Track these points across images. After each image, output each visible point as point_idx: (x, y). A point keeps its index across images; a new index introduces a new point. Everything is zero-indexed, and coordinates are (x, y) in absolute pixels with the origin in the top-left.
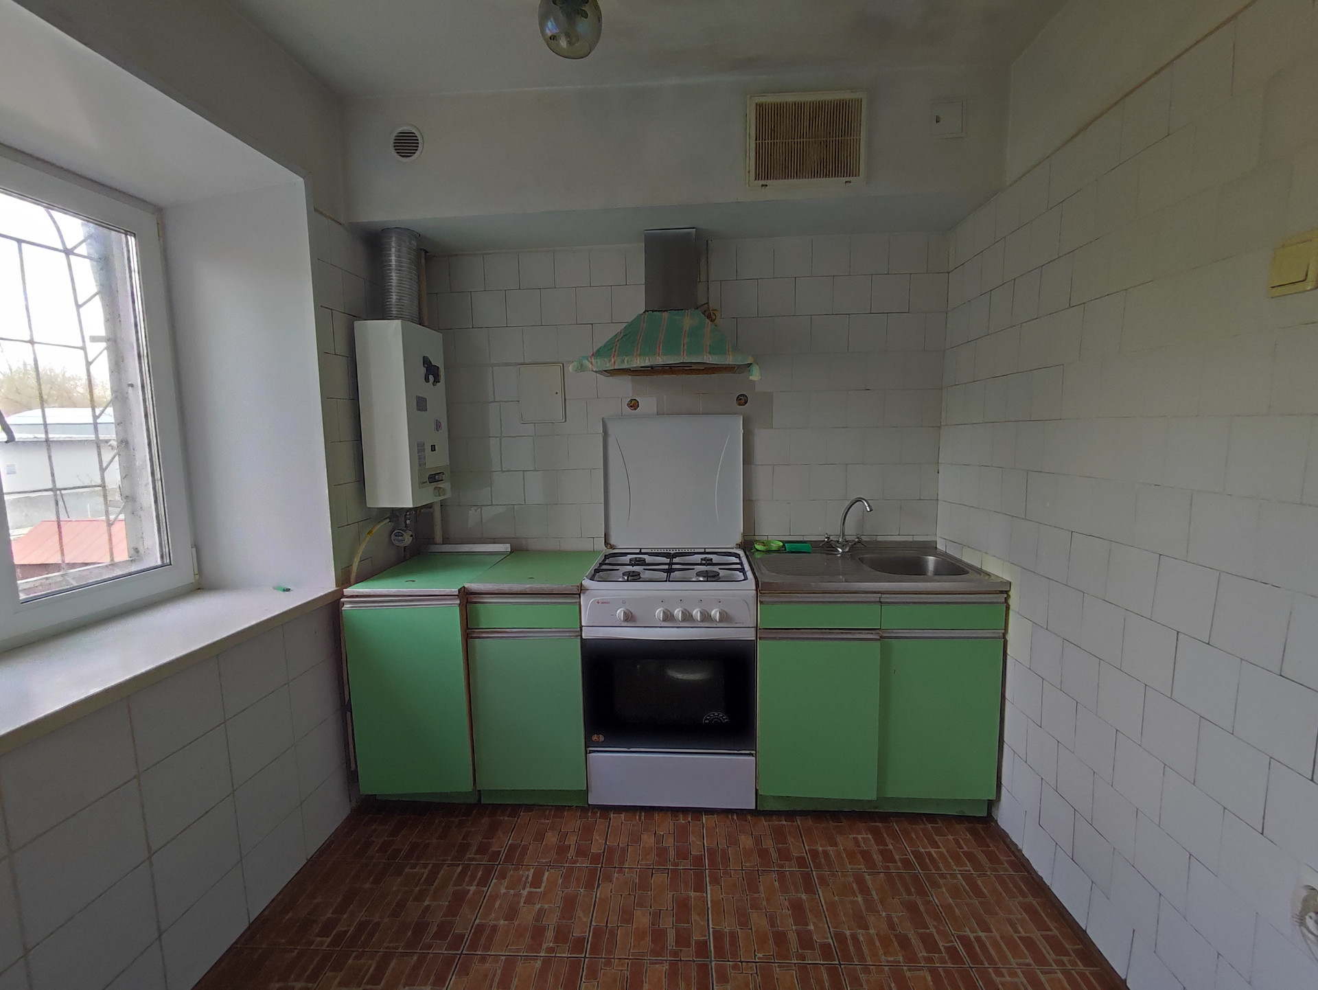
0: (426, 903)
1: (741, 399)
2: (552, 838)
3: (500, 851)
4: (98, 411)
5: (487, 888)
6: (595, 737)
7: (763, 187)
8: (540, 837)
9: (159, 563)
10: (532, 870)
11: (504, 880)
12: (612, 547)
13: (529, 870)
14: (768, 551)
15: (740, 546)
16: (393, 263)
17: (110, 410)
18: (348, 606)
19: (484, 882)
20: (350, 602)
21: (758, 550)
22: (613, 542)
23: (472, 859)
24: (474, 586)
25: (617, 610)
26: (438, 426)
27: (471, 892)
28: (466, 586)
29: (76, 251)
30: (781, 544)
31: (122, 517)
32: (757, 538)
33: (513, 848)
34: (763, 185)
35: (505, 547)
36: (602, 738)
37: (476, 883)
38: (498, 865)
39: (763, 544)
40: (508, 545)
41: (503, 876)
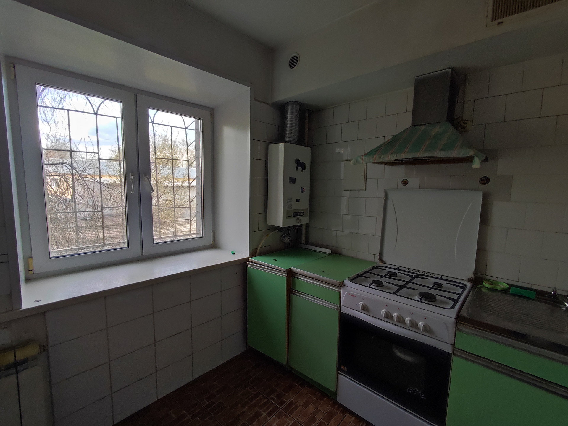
0: (245, 410)
1: (484, 180)
2: (311, 409)
3: (286, 402)
4: (191, 181)
5: (269, 418)
6: (343, 367)
7: (499, 25)
8: (306, 405)
9: (201, 236)
10: (292, 422)
11: (278, 419)
12: (383, 262)
13: (291, 421)
14: (493, 290)
15: (469, 280)
16: (289, 117)
17: (195, 182)
18: (249, 265)
19: (269, 414)
20: (251, 264)
21: (484, 286)
22: (385, 258)
23: (272, 399)
24: (295, 269)
25: (360, 302)
26: (302, 190)
27: (263, 416)
28: (291, 268)
29: (188, 128)
30: (508, 286)
31: (195, 218)
32: (487, 277)
33: (292, 403)
34: (499, 23)
35: (329, 251)
36: (346, 369)
37: (267, 412)
38: (280, 409)
39: (492, 284)
40: (330, 250)
41: (279, 416)
